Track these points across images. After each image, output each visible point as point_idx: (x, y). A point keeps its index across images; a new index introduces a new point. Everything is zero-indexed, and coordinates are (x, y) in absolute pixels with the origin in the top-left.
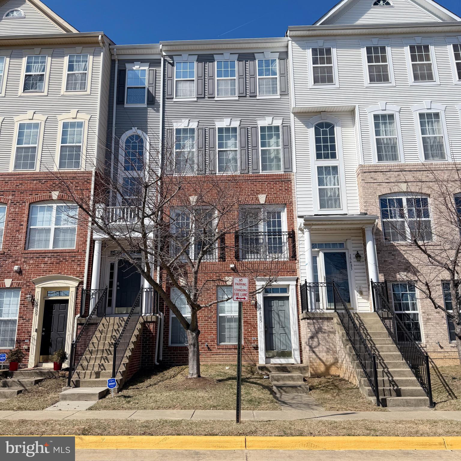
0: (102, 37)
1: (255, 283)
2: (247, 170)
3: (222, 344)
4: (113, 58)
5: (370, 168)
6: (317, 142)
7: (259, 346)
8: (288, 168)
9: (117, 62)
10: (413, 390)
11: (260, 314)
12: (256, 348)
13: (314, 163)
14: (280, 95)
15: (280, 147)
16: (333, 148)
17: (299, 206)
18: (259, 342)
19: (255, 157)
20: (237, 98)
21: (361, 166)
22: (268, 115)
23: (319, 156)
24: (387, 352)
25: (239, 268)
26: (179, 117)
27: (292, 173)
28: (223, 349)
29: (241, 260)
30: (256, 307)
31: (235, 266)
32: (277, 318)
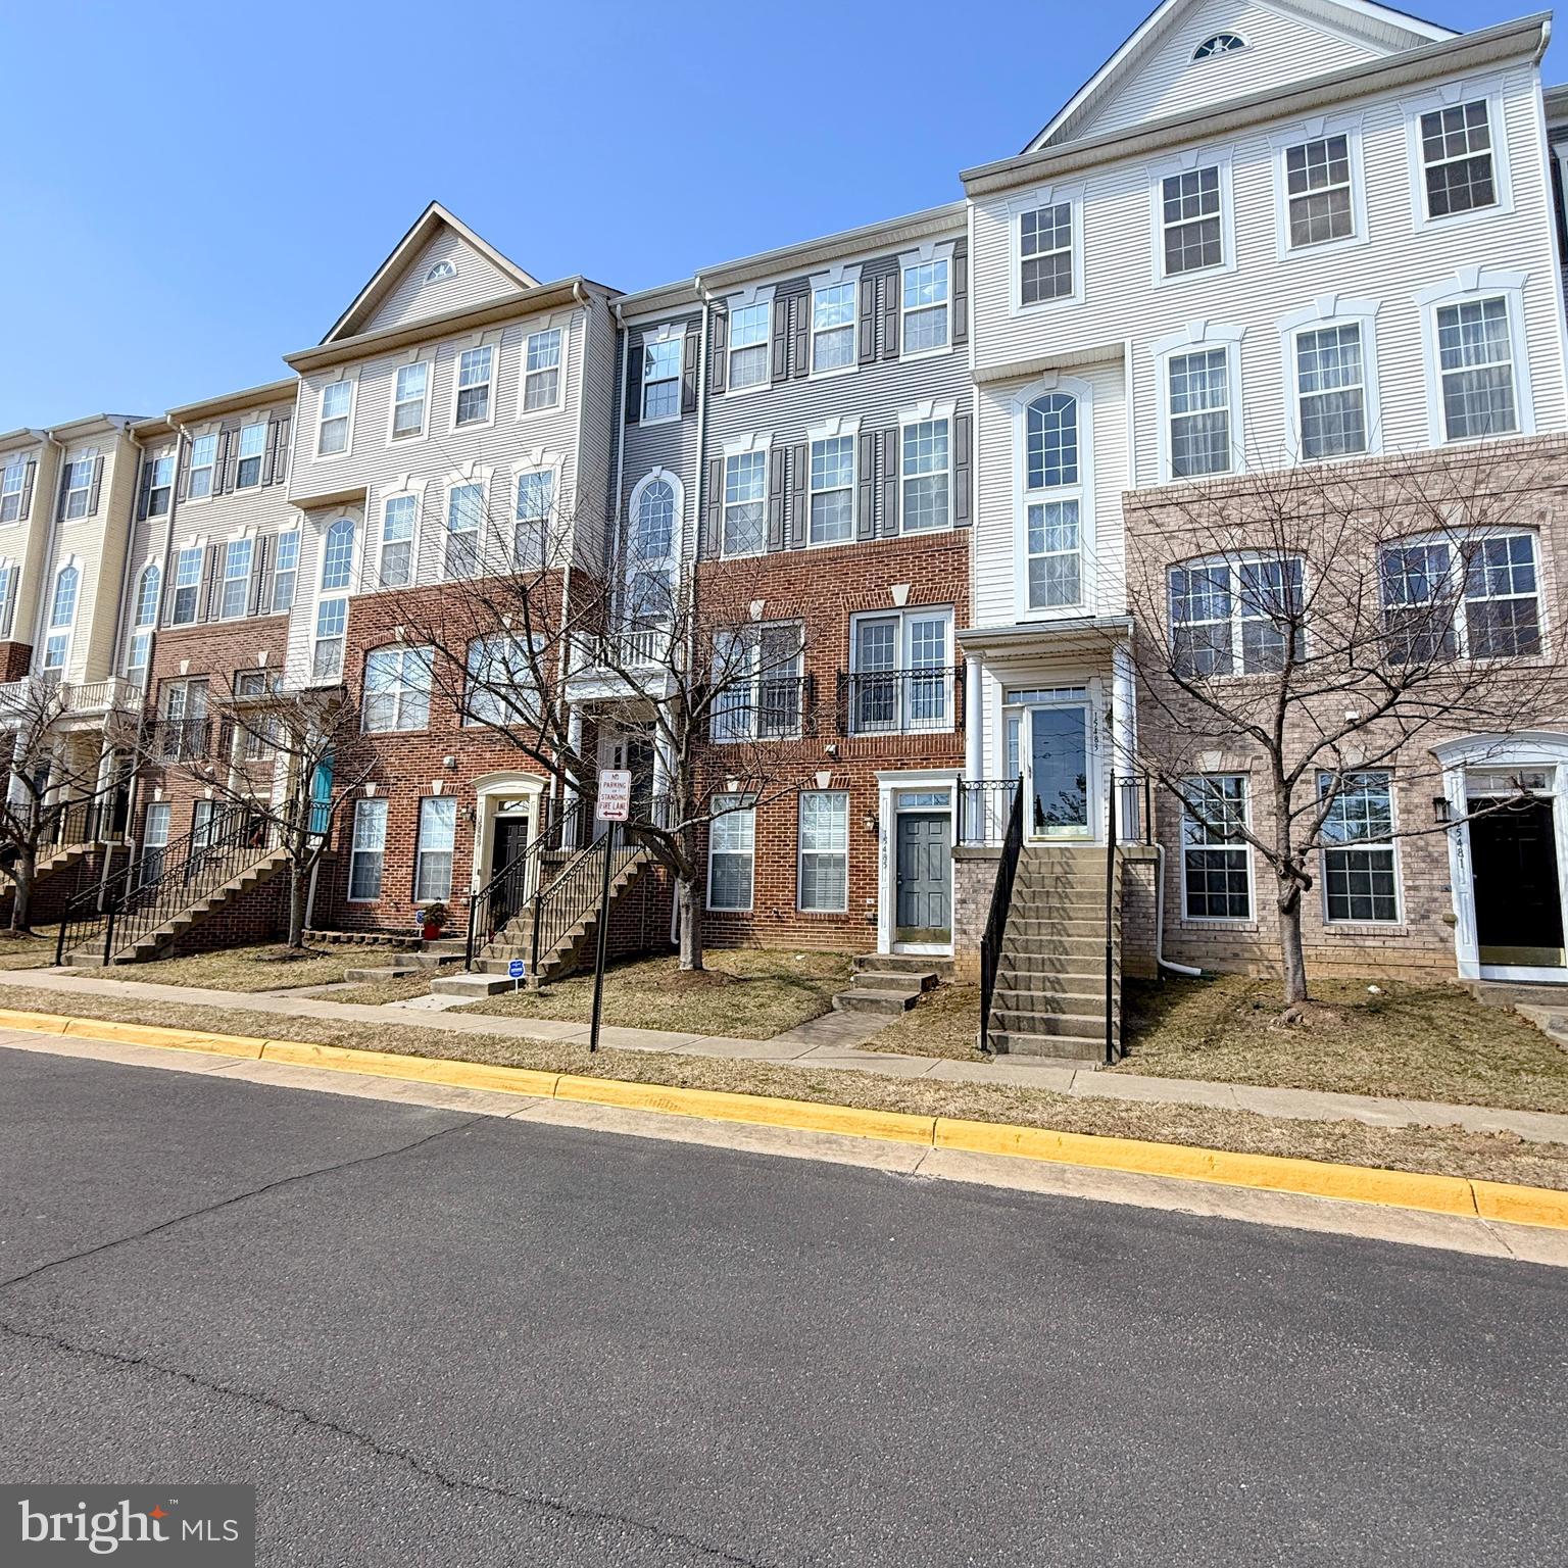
0: (580, 285)
1: (876, 785)
2: (872, 532)
3: (806, 910)
4: (619, 327)
5: (1149, 498)
6: (1030, 447)
7: (879, 918)
8: (964, 516)
9: (626, 333)
10: (1086, 1022)
11: (885, 850)
12: (874, 921)
13: (1022, 497)
14: (954, 344)
15: (950, 471)
16: (1071, 456)
17: (981, 605)
18: (879, 908)
19: (889, 498)
20: (856, 369)
21: (1127, 495)
22: (924, 397)
23: (1034, 482)
24: (1090, 936)
25: (846, 754)
26: (735, 433)
27: (970, 529)
28: (806, 921)
29: (850, 735)
30: (877, 836)
31: (837, 748)
32: (924, 860)
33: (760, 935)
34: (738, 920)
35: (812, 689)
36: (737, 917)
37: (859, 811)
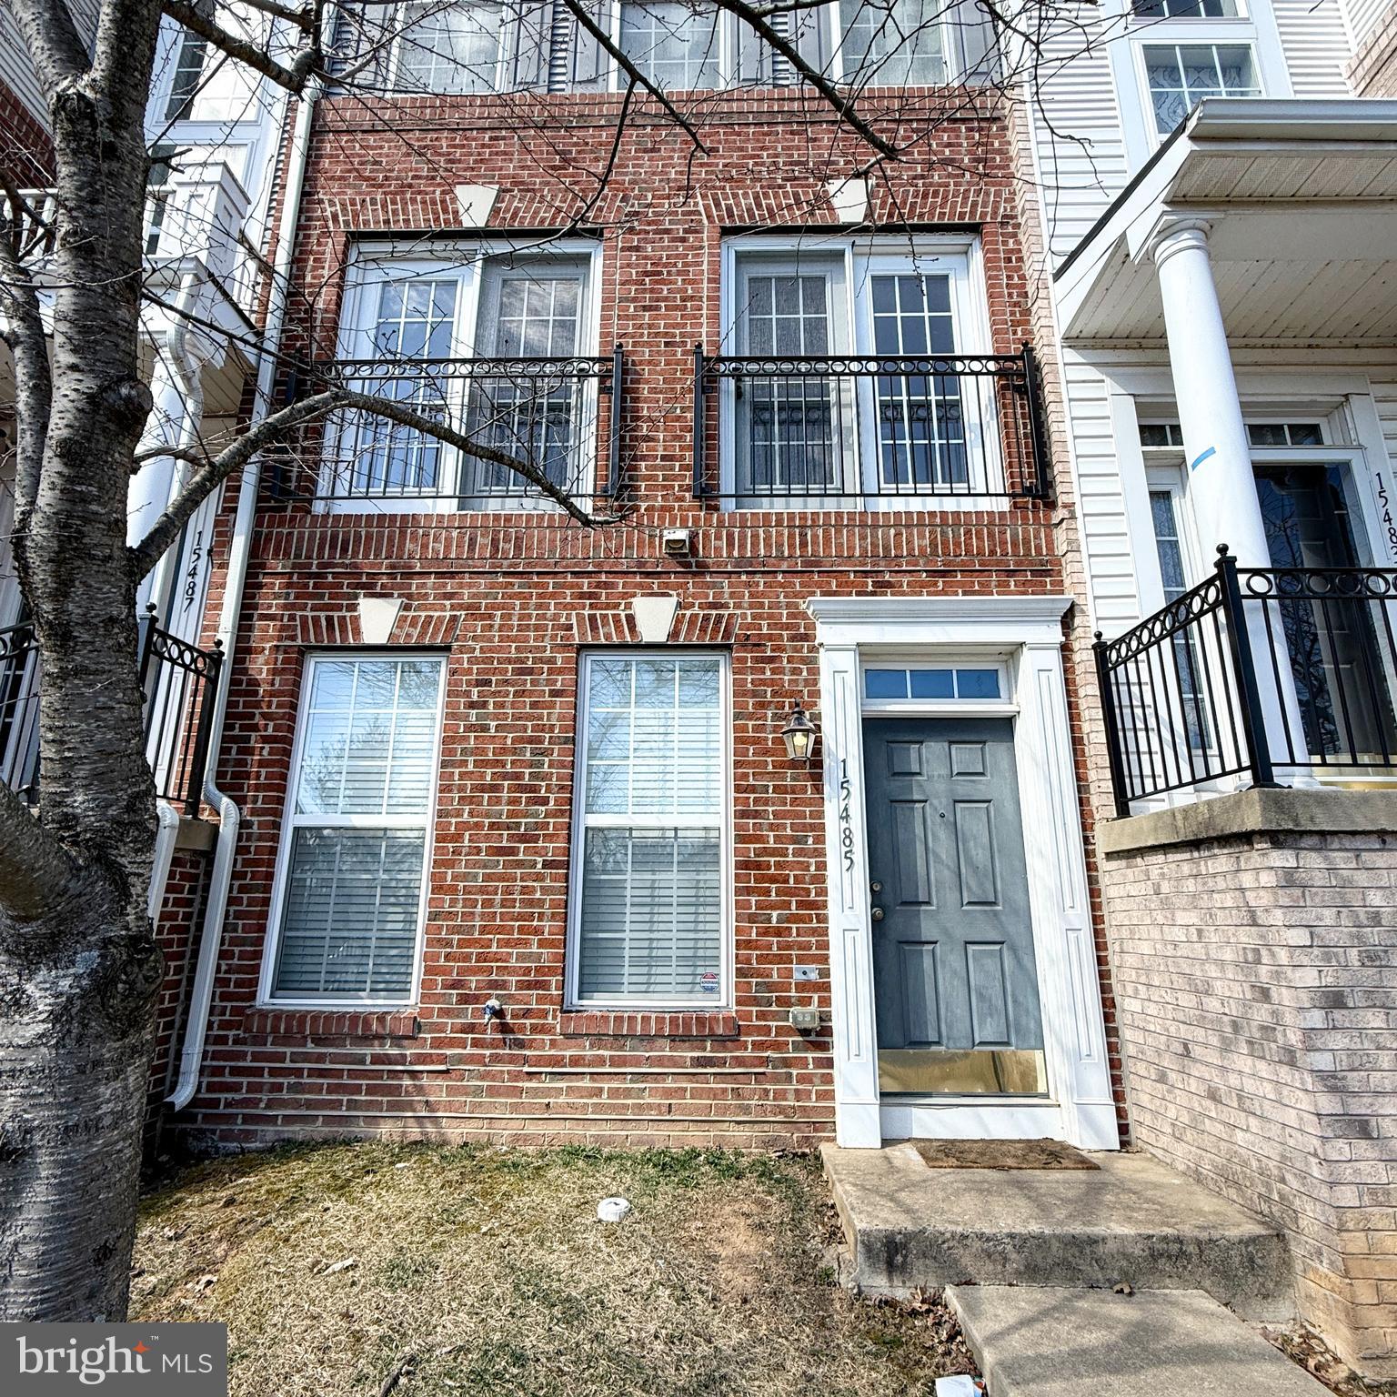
1: (809, 637)
3: (598, 1003)
7: (837, 1024)
11: (844, 817)
12: (818, 1037)
18: (837, 995)
28: (598, 1039)
29: (728, 505)
30: (817, 778)
31: (693, 536)
32: (942, 844)
33: (438, 1090)
34: (367, 1039)
35: (625, 391)
36: (362, 1029)
37: (762, 705)
